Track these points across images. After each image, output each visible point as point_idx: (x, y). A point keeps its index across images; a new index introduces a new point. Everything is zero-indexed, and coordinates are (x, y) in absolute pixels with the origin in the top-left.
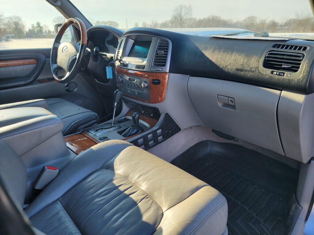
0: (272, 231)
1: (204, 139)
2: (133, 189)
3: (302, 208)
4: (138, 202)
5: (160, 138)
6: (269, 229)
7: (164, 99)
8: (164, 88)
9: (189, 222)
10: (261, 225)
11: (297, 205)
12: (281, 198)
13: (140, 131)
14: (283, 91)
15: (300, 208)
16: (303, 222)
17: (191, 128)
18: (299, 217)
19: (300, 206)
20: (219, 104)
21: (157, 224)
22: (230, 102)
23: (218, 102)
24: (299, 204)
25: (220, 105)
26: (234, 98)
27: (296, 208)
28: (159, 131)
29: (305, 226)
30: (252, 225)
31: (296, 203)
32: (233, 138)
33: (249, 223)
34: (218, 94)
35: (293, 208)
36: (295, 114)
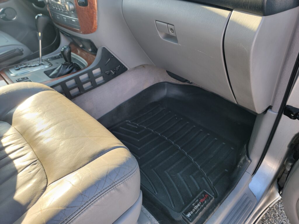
0: (214, 186)
1: (162, 81)
2: (23, 150)
3: (251, 161)
4: (19, 171)
5: (100, 80)
6: (211, 183)
7: (96, 28)
8: (94, 12)
9: (61, 208)
10: (203, 178)
11: (246, 158)
12: (232, 148)
13: (74, 70)
14: (233, 11)
15: (249, 161)
16: (250, 176)
17: (143, 67)
18: (246, 171)
19: (249, 159)
20: (159, 35)
21: (32, 203)
22: (170, 31)
23: (158, 31)
24: (248, 156)
25: (161, 36)
26: (173, 25)
27: (245, 161)
28: (97, 71)
29: (252, 180)
30: (193, 178)
31: (246, 155)
32: (186, 81)
33: (191, 176)
34: (156, 20)
35: (241, 161)
36: (245, 49)
